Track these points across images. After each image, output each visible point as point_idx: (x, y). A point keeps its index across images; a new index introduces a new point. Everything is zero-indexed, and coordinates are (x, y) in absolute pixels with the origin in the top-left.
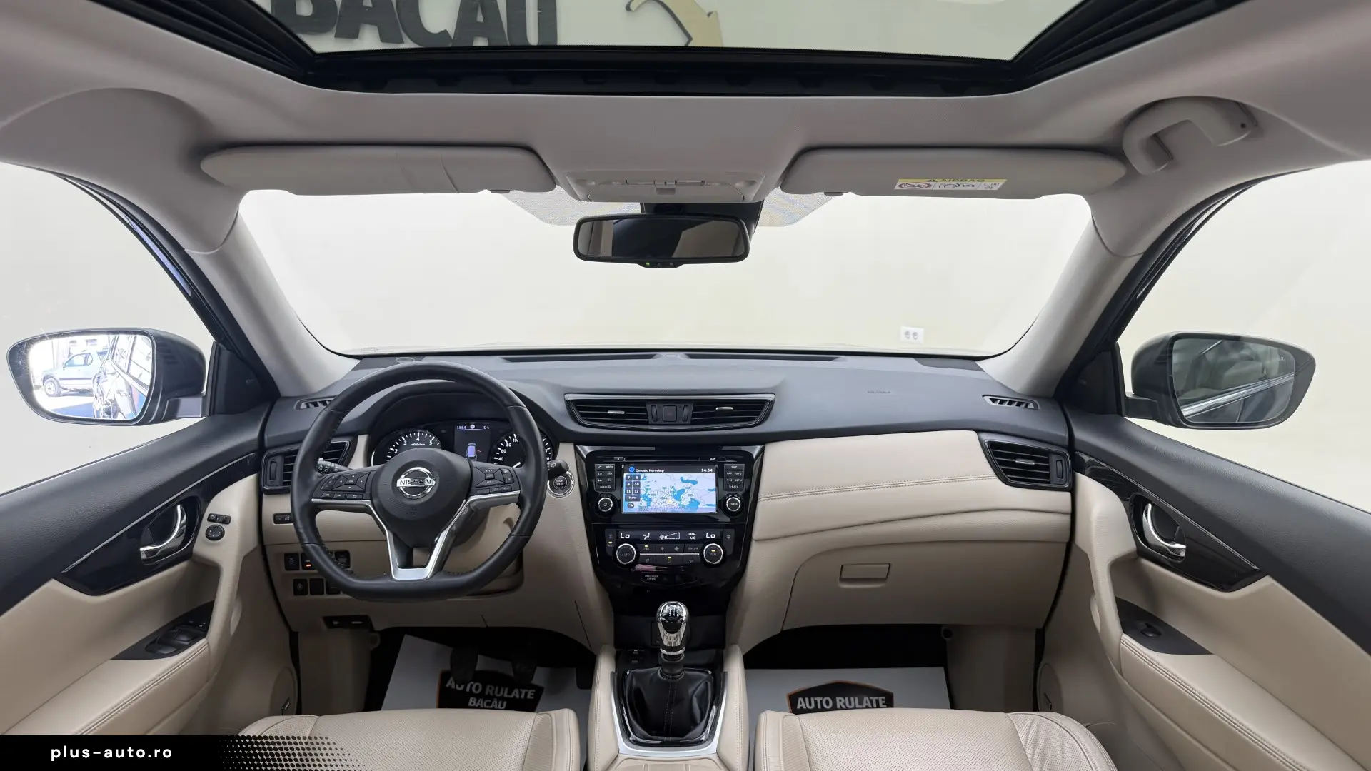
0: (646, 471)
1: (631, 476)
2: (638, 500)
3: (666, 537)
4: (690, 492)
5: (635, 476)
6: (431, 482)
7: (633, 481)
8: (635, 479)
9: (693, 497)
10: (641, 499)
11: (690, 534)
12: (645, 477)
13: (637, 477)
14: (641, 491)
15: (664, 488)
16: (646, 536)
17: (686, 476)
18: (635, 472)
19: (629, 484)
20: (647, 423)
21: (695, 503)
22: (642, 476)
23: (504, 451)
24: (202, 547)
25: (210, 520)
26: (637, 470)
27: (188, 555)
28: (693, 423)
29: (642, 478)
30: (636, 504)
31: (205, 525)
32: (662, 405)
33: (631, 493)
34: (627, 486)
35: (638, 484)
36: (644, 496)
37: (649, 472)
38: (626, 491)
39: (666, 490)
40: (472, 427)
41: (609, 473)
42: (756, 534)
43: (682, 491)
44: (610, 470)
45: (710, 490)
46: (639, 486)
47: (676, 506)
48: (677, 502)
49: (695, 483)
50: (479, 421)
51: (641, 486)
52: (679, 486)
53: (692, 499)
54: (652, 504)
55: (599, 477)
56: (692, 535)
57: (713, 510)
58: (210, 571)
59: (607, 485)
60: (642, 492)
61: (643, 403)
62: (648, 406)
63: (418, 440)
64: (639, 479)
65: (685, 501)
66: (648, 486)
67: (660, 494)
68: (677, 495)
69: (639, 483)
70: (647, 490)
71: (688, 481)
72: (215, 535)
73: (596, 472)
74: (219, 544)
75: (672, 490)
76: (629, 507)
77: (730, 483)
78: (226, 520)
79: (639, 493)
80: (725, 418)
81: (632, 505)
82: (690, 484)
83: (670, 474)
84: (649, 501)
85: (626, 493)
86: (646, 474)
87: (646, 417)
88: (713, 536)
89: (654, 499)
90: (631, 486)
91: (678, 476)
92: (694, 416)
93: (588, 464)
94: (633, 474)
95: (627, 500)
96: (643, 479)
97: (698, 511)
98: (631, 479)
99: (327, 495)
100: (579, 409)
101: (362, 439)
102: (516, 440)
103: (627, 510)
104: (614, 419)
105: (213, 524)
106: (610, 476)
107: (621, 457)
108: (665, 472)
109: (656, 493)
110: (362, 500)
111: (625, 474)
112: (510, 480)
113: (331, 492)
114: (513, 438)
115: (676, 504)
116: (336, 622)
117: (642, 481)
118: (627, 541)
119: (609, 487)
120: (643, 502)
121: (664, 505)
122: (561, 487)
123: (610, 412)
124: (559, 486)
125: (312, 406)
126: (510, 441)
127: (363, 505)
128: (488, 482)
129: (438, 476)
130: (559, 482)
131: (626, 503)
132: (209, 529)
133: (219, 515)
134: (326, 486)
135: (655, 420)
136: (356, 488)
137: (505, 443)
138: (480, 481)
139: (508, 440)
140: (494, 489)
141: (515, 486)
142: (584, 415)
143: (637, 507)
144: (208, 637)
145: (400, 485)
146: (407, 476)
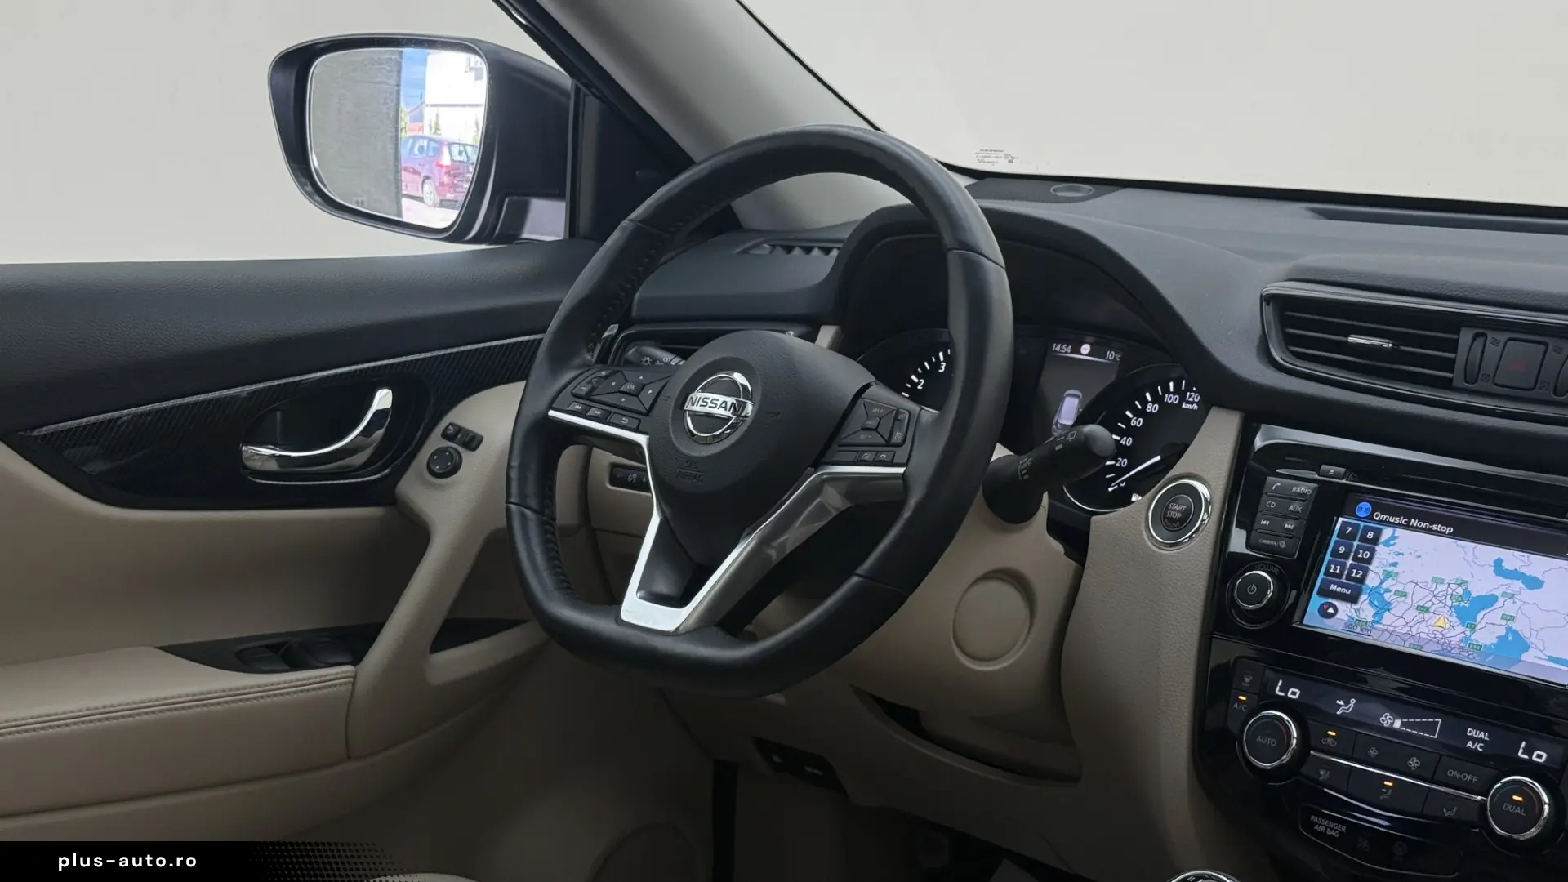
0: (1403, 521)
1: (1356, 527)
2: (1353, 599)
3: (1397, 724)
4: (1511, 608)
5: (1367, 530)
6: (749, 408)
7: (1356, 544)
8: (1364, 539)
9: (1515, 626)
10: (1363, 597)
11: (1471, 732)
12: (1393, 537)
13: (1370, 535)
14: (1371, 575)
15: (1437, 581)
16: (1345, 707)
17: (1513, 558)
18: (1370, 518)
19: (1342, 550)
20: (1447, 385)
21: (1515, 643)
22: (1387, 532)
23: (1137, 422)
24: (415, 489)
25: (445, 435)
26: (1379, 516)
27: (384, 494)
29: (1383, 538)
30: (1344, 610)
31: (435, 442)
32: (1502, 337)
33: (1340, 576)
34: (1335, 553)
35: (1367, 554)
36: (1376, 592)
37: (1408, 527)
38: (1328, 568)
39: (1441, 588)
40: (1086, 349)
41: (1295, 507)
43: (1489, 601)
44: (1300, 497)
46: (1369, 561)
47: (1454, 641)
48: (1460, 629)
49: (1535, 583)
50: (1103, 339)
51: (1375, 562)
52: (1485, 583)
53: (1510, 630)
54: (1387, 618)
55: (1270, 514)
56: (1477, 737)
58: (417, 534)
59: (1276, 537)
60: (1372, 581)
61: (1455, 323)
62: (1466, 336)
64: (1375, 541)
65: (1487, 635)
66: (1395, 564)
67: (1420, 596)
68: (1469, 609)
69: (1373, 552)
70: (1388, 575)
71: (1517, 576)
72: (445, 466)
73: (1264, 496)
74: (441, 487)
75: (1460, 591)
76: (1324, 613)
78: (472, 442)
79: (1362, 580)
81: (1331, 610)
82: (1518, 585)
83: (1470, 546)
84: (1383, 608)
85: (1327, 573)
86: (1399, 532)
87: (1449, 365)
88: (1541, 757)
89: (1399, 606)
90: (1346, 556)
91: (1488, 553)
93: (1250, 475)
94: (1362, 524)
95: (1324, 592)
96: (1387, 544)
97: (1517, 671)
98: (1352, 537)
99: (578, 407)
100: (1284, 322)
101: (827, 334)
102: (1172, 399)
103: (1312, 619)
104: (1370, 363)
105: (451, 444)
106: (1293, 516)
107: (1343, 470)
108: (1450, 536)
109: (1409, 589)
110: (637, 431)
111: (1341, 520)
112: (898, 436)
113: (587, 402)
114: (1166, 390)
115: (1456, 634)
116: (777, 759)
117: (1380, 549)
118: (1285, 705)
119: (1283, 545)
120: (1365, 610)
121: (1423, 631)
122: (1174, 523)
123: (1353, 339)
124: (1172, 520)
125: (780, 251)
126: (1157, 399)
127: (638, 445)
128: (864, 437)
129: (758, 397)
130: (1177, 509)
131: (1316, 601)
132: (440, 452)
133: (467, 432)
134: (584, 389)
135: (1472, 376)
136: (634, 404)
137: (1144, 402)
138: (853, 432)
139: (1154, 394)
140: (867, 456)
141: (901, 454)
142: (1289, 341)
143: (1343, 619)
144: (362, 664)
145: (688, 407)
146: (704, 390)
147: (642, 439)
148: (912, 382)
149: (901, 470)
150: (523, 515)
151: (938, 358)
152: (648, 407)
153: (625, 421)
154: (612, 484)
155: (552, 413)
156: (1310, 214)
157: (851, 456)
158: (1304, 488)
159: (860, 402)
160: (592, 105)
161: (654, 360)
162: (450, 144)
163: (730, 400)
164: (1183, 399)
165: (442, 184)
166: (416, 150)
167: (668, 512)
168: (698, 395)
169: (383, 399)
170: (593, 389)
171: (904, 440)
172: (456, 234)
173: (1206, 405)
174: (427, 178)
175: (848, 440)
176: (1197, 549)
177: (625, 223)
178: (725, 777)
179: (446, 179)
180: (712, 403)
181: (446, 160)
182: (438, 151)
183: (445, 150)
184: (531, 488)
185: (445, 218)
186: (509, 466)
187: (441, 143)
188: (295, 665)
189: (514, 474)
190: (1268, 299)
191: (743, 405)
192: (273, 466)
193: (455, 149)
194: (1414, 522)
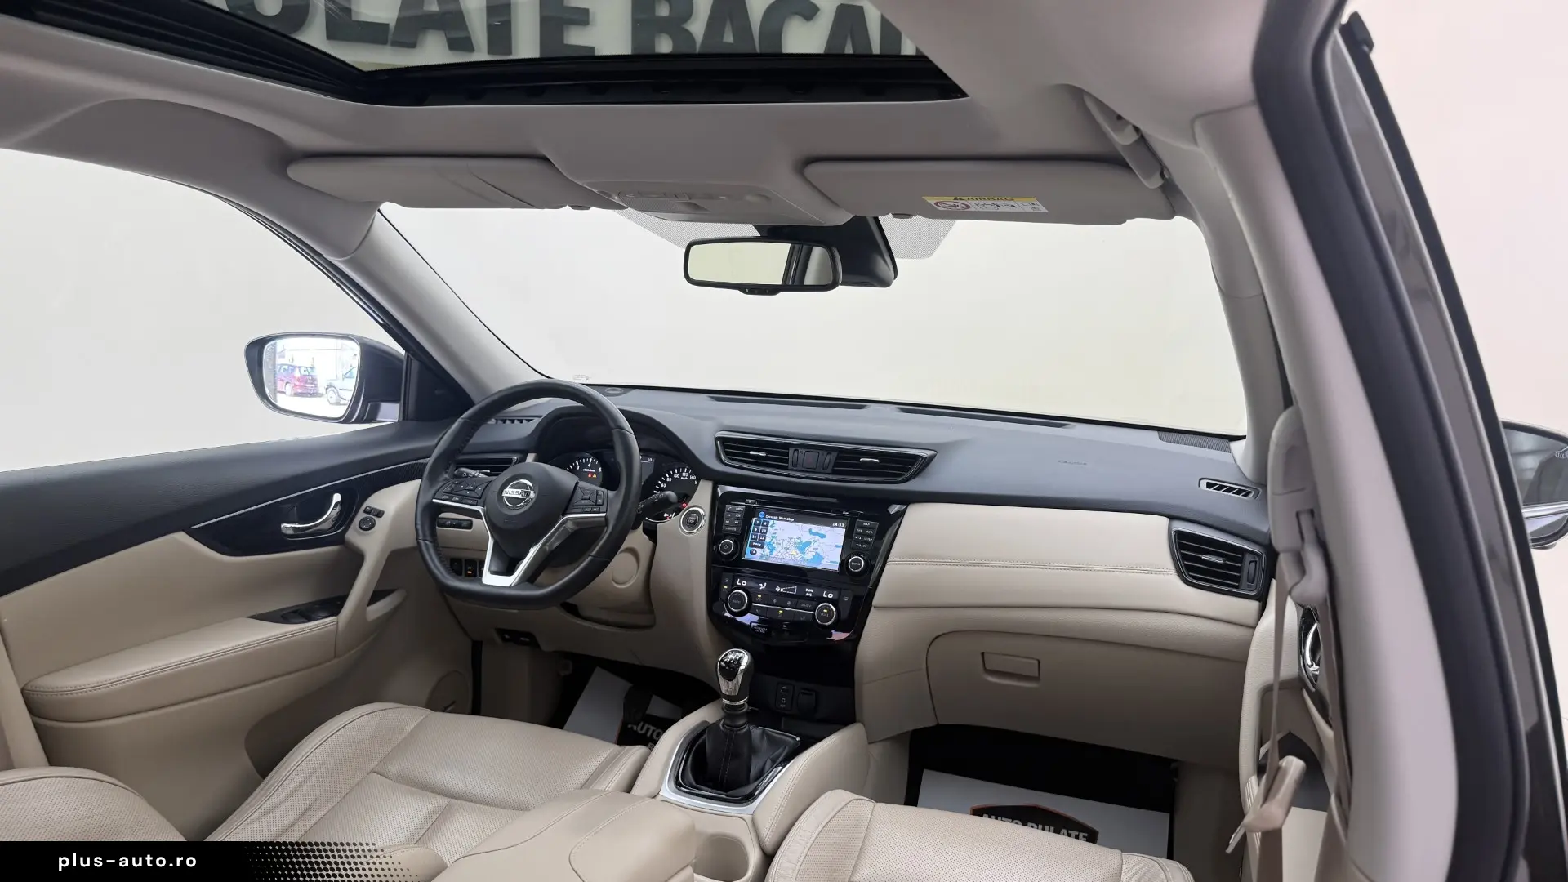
0: (776, 518)
1: (760, 521)
2: (762, 547)
3: (782, 590)
4: (816, 545)
5: (764, 521)
6: (532, 495)
7: (760, 527)
8: (763, 525)
9: (818, 551)
10: (765, 546)
11: (807, 590)
12: (774, 524)
13: (765, 524)
14: (767, 538)
15: (791, 538)
16: (763, 586)
17: (815, 528)
18: (765, 517)
19: (756, 530)
20: (786, 468)
21: (819, 557)
22: (771, 522)
23: (664, 486)
24: (354, 535)
25: (365, 512)
26: (768, 517)
27: (340, 540)
28: (834, 472)
29: (770, 524)
30: (759, 551)
31: (361, 515)
32: (804, 450)
33: (756, 539)
34: (753, 531)
36: (769, 544)
37: (778, 520)
38: (752, 537)
39: (792, 540)
41: (738, 515)
42: (874, 602)
43: (808, 544)
44: (739, 512)
45: (837, 546)
46: (766, 533)
47: (798, 559)
48: (800, 554)
49: (823, 536)
50: (647, 453)
51: (768, 533)
52: (807, 537)
53: (817, 553)
54: (775, 553)
55: (728, 519)
56: (809, 591)
57: (836, 567)
58: (357, 558)
59: (732, 527)
60: (767, 540)
61: (786, 446)
62: (791, 451)
63: (589, 465)
64: (767, 526)
65: (809, 555)
66: (775, 533)
67: (785, 544)
68: (803, 547)
69: (767, 530)
70: (773, 537)
71: (817, 534)
72: (367, 525)
73: (726, 513)
74: (368, 534)
75: (799, 541)
76: (752, 553)
77: (858, 541)
78: (380, 514)
79: (764, 540)
80: (869, 471)
81: (754, 552)
82: (818, 537)
83: (800, 524)
84: (772, 550)
85: (751, 539)
86: (775, 521)
87: (787, 461)
88: (831, 596)
89: (778, 548)
90: (757, 532)
91: (808, 526)
92: (836, 464)
93: (718, 504)
94: (762, 520)
95: (751, 546)
96: (771, 526)
97: (820, 567)
98: (759, 525)
99: (457, 499)
100: (724, 447)
102: (677, 476)
103: (748, 557)
104: (757, 461)
105: (368, 515)
106: (738, 519)
107: (753, 501)
108: (795, 521)
109: (781, 542)
110: (476, 505)
111: (754, 519)
112: (600, 501)
113: (451, 494)
114: (674, 472)
115: (799, 556)
116: (507, 636)
117: (769, 528)
118: (741, 588)
119: (735, 529)
120: (766, 551)
121: (787, 556)
122: (692, 524)
123: (751, 453)
124: (690, 523)
125: (500, 422)
126: (670, 476)
127: (477, 511)
128: (583, 502)
129: (537, 488)
130: (692, 519)
131: (749, 549)
132: (363, 519)
133: (376, 509)
134: (449, 489)
135: (795, 464)
136: (473, 494)
137: (666, 478)
138: (577, 499)
139: (670, 474)
140: (586, 510)
141: (603, 508)
142: (727, 454)
143: (759, 555)
144: (340, 615)
145: (504, 494)
146: (512, 487)
147: (479, 509)
149: (604, 515)
150: (426, 544)
152: (480, 495)
153: (471, 502)
155: (434, 500)
156: (709, 399)
157: (580, 510)
158: (739, 508)
159: (578, 488)
160: (415, 365)
161: (468, 474)
162: (299, 367)
163: (520, 491)
164: (681, 476)
165: (295, 385)
166: (282, 371)
167: (496, 537)
168: (507, 489)
169: (337, 498)
170: (453, 489)
171: (603, 501)
173: (699, 480)
174: (287, 383)
175: (578, 504)
176: (701, 533)
178: (477, 647)
179: (298, 383)
181: (297, 374)
182: (293, 370)
183: (297, 370)
184: (428, 533)
185: (340, 411)
186: (416, 524)
187: (295, 367)
188: (310, 619)
189: (419, 527)
190: (717, 439)
191: (528, 494)
192: (291, 532)
193: (302, 369)
194: (780, 518)
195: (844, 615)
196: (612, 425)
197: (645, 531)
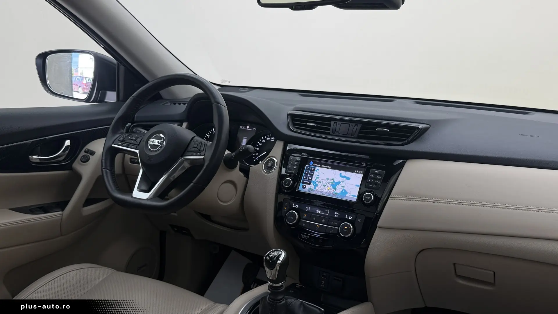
0: (320, 165)
1: (310, 167)
2: (309, 184)
3: (320, 212)
4: (343, 184)
5: (312, 168)
6: (165, 143)
7: (310, 171)
8: (311, 170)
9: (344, 188)
10: (312, 183)
11: (336, 213)
12: (318, 169)
13: (313, 169)
14: (313, 178)
15: (328, 179)
16: (308, 209)
17: (344, 173)
18: (313, 165)
19: (307, 173)
20: (328, 134)
21: (344, 192)
22: (317, 168)
23: (260, 144)
24: (77, 165)
25: (85, 152)
26: (315, 164)
27: (69, 167)
28: (358, 137)
29: (316, 170)
30: (308, 186)
31: (83, 153)
32: (340, 123)
33: (306, 179)
34: (305, 173)
35: (312, 173)
36: (314, 182)
37: (321, 167)
38: (304, 177)
39: (328, 180)
40: (248, 127)
41: (296, 163)
42: (379, 224)
43: (339, 183)
44: (297, 161)
45: (357, 185)
46: (313, 175)
47: (332, 192)
48: (333, 190)
49: (348, 179)
50: (252, 124)
51: (314, 175)
52: (338, 179)
53: (343, 189)
54: (317, 188)
55: (291, 165)
56: (337, 214)
57: (355, 199)
58: (78, 177)
59: (292, 170)
60: (313, 180)
61: (330, 120)
62: (332, 123)
64: (314, 170)
65: (338, 191)
66: (318, 176)
67: (324, 183)
68: (335, 185)
70: (317, 178)
71: (344, 177)
72: (86, 160)
73: (289, 161)
74: (84, 165)
75: (333, 181)
76: (303, 187)
77: (370, 183)
78: (93, 153)
79: (311, 179)
80: (382, 137)
81: (305, 187)
82: (345, 179)
83: (334, 170)
84: (316, 186)
85: (304, 178)
86: (319, 168)
87: (329, 129)
88: (350, 218)
89: (320, 185)
90: (308, 174)
91: (338, 172)
92: (360, 132)
93: (285, 156)
94: (311, 166)
95: (303, 183)
96: (317, 171)
97: (345, 199)
98: (309, 169)
99: (120, 144)
100: (293, 120)
101: (185, 125)
102: (269, 139)
103: (300, 189)
104: (312, 129)
105: (87, 154)
106: (296, 165)
107: (307, 154)
108: (330, 168)
109: (321, 181)
110: (136, 149)
111: (306, 166)
113: (122, 142)
114: (267, 137)
115: (332, 191)
116: (176, 229)
117: (315, 172)
118: (294, 209)
119: (294, 172)
120: (312, 186)
121: (325, 190)
122: (269, 168)
123: (308, 124)
124: (268, 167)
125: (172, 105)
126: (265, 139)
127: (136, 153)
128: (193, 149)
129: (167, 141)
130: (270, 165)
131: (301, 185)
132: (84, 156)
133: (91, 151)
134: (122, 139)
135: (334, 132)
136: (135, 142)
137: (262, 140)
138: (190, 148)
139: (264, 138)
140: (194, 154)
141: (203, 153)
142: (294, 124)
143: (307, 189)
144: (64, 211)
145: (149, 143)
146: (153, 138)
147: (137, 151)
148: (206, 136)
149: (203, 157)
150: (106, 171)
151: (213, 130)
152: (138, 143)
153: (133, 147)
154: (131, 163)
155: (113, 145)
156: (299, 95)
157: (190, 154)
158: (298, 159)
159: (193, 141)
160: (122, 68)
161: (140, 131)
162: (86, 78)
163: (160, 141)
164: (271, 139)
165: (84, 88)
166: (77, 79)
167: (145, 170)
168: (151, 140)
169: (68, 143)
170: (124, 139)
171: (203, 150)
172: (87, 100)
173: (276, 140)
174: (80, 86)
175: (189, 150)
176: (274, 173)
177: (131, 97)
178: (163, 234)
180: (156, 142)
181: (85, 82)
182: (82, 79)
183: (85, 79)
184: (108, 164)
185: (85, 96)
186: (102, 159)
187: (83, 78)
188: (46, 212)
189: (103, 161)
190: (289, 115)
191: (163, 142)
192: (38, 161)
193: (87, 79)
194: (322, 166)
195: (358, 231)
196: (213, 101)
197: (241, 170)
